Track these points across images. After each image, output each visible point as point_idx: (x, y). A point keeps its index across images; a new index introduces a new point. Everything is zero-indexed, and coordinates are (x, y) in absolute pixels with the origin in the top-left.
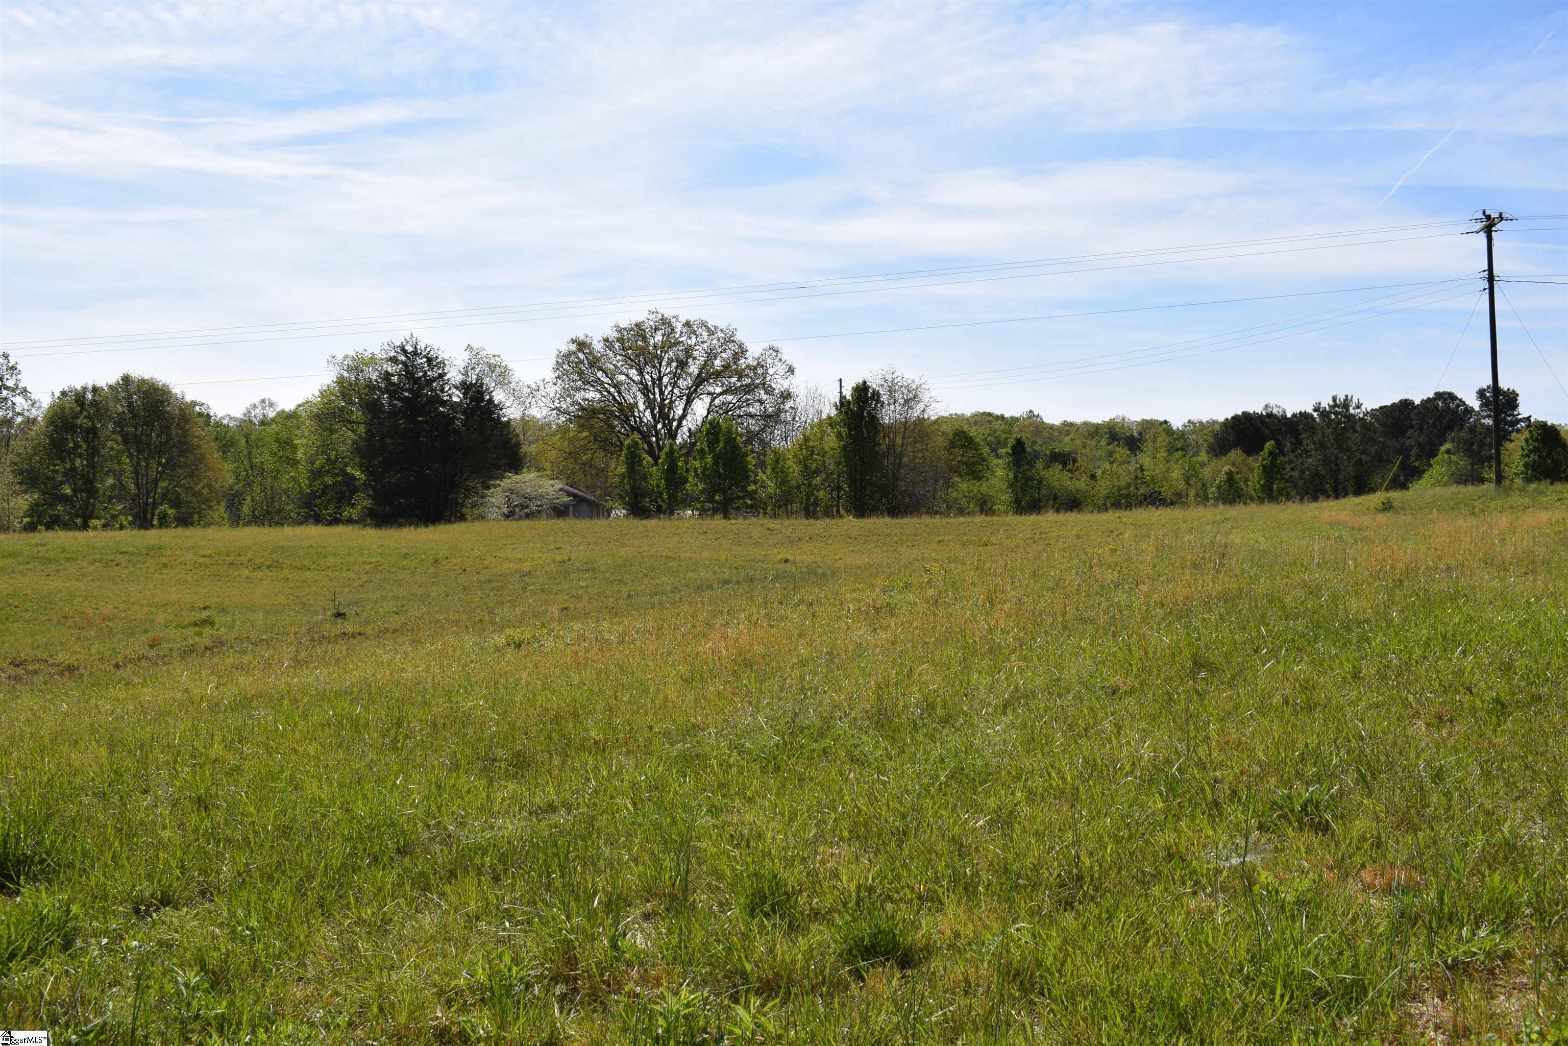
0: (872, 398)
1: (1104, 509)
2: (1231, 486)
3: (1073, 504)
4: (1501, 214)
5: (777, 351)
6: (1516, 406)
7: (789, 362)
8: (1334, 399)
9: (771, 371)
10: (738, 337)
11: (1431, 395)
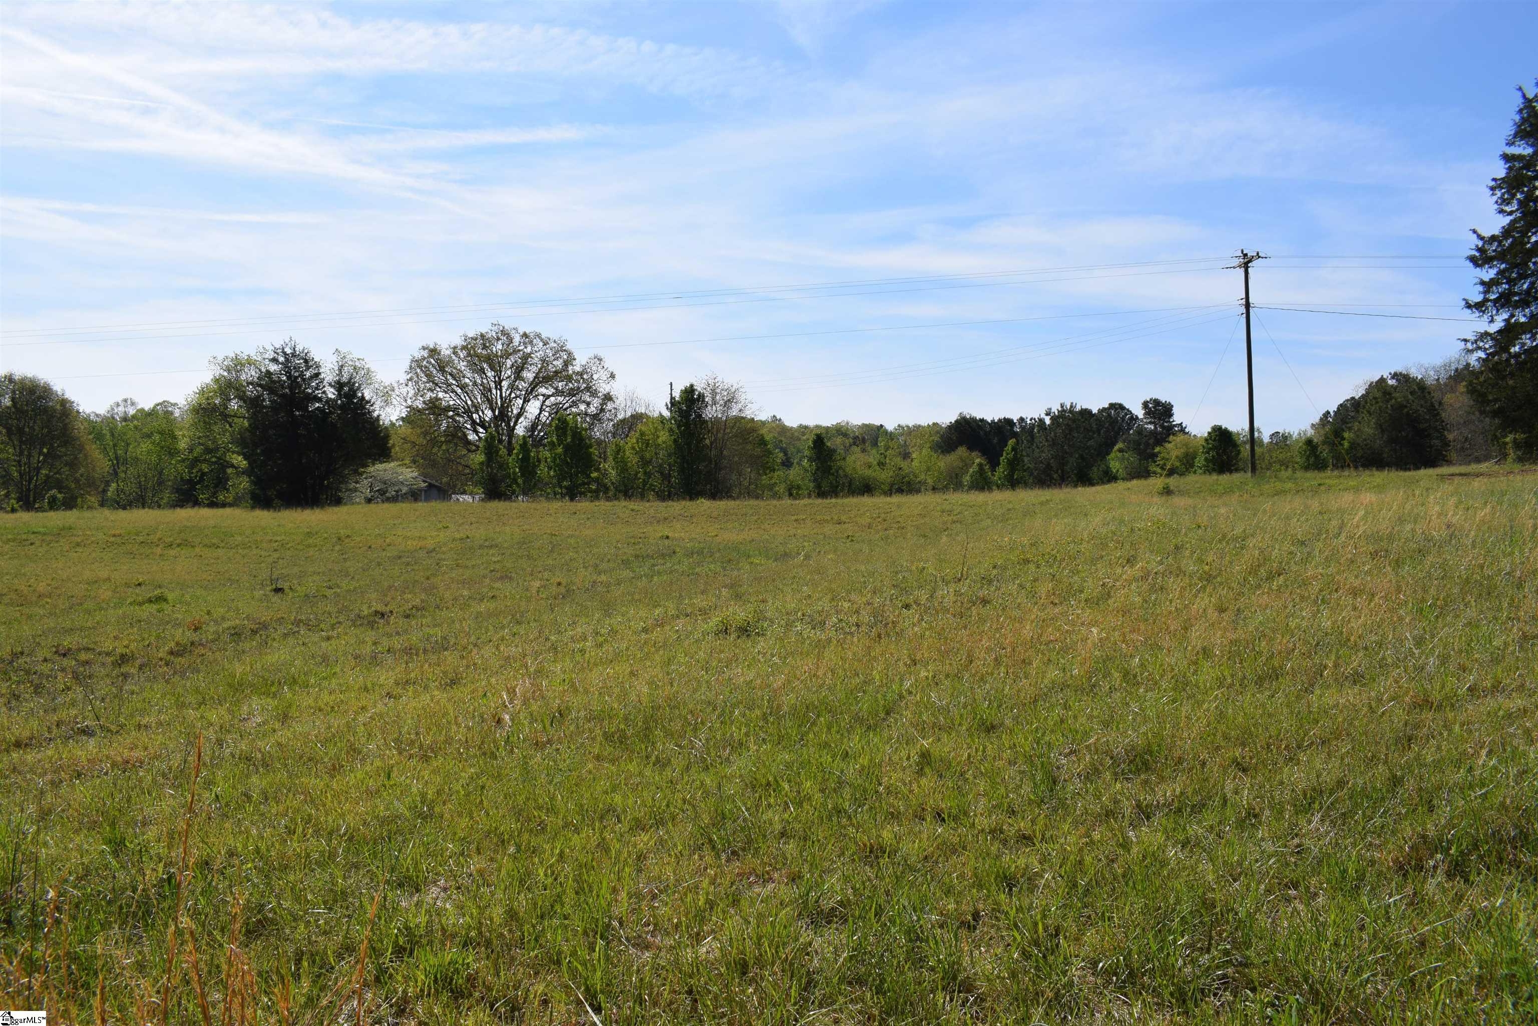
0: (698, 399)
1: (889, 493)
2: (981, 475)
3: (866, 488)
4: (1258, 254)
5: (600, 360)
6: (1171, 415)
7: (611, 369)
8: (1062, 406)
9: (595, 377)
10: (568, 347)
11: (1107, 406)
